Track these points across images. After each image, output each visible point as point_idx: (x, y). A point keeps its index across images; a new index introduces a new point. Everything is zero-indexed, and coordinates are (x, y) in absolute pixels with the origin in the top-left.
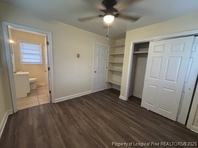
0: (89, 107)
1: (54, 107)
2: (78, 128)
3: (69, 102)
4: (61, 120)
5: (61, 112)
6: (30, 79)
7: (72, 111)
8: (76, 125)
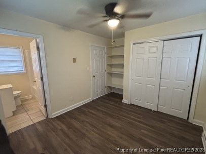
0: (94, 116)
1: (54, 123)
2: (89, 141)
3: (69, 114)
4: (68, 137)
5: (64, 128)
6: (15, 93)
7: (76, 124)
8: (86, 138)
